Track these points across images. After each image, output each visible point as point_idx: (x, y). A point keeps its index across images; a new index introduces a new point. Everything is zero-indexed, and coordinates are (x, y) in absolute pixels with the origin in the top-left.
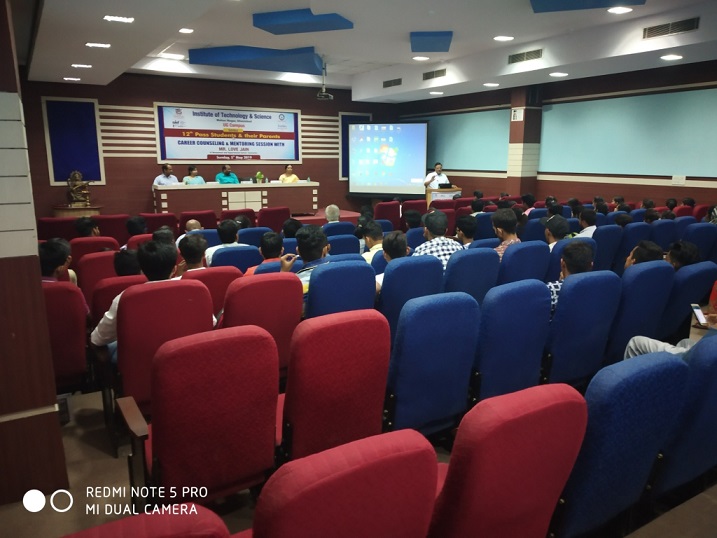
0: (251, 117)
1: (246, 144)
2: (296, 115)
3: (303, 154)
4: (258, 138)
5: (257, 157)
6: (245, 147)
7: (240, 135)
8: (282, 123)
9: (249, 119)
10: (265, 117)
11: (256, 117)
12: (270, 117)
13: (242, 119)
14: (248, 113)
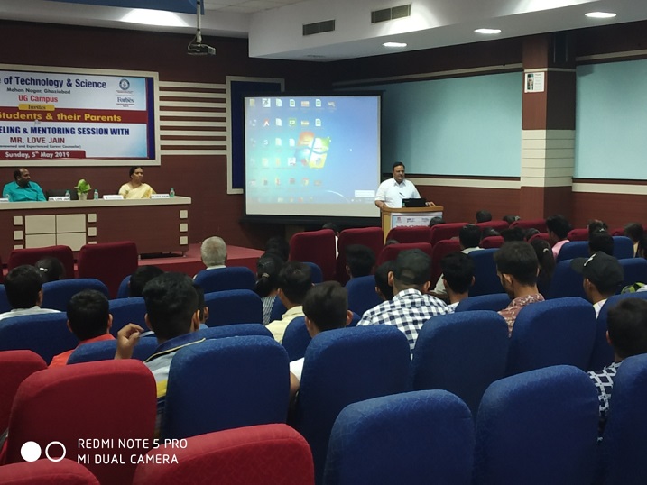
0: (69, 84)
1: (59, 131)
2: (150, 82)
3: (163, 147)
4: (82, 120)
5: (80, 154)
6: (57, 136)
7: (49, 116)
8: (124, 95)
10: (96, 85)
11: (79, 84)
12: (104, 85)
13: (52, 88)
14: (64, 78)
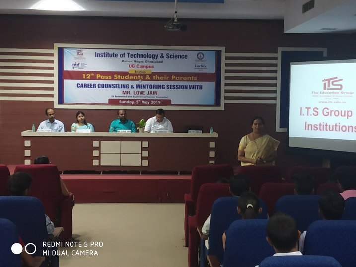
0: (162, 56)
1: (154, 87)
2: (219, 53)
3: (226, 98)
4: (170, 80)
5: (167, 102)
6: (153, 90)
7: (148, 78)
8: (200, 63)
9: (159, 59)
10: (181, 56)
11: (169, 56)
12: (186, 56)
13: (151, 59)
14: (159, 53)
